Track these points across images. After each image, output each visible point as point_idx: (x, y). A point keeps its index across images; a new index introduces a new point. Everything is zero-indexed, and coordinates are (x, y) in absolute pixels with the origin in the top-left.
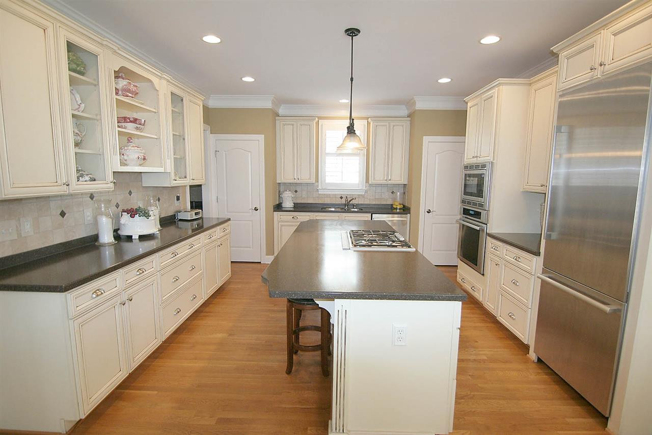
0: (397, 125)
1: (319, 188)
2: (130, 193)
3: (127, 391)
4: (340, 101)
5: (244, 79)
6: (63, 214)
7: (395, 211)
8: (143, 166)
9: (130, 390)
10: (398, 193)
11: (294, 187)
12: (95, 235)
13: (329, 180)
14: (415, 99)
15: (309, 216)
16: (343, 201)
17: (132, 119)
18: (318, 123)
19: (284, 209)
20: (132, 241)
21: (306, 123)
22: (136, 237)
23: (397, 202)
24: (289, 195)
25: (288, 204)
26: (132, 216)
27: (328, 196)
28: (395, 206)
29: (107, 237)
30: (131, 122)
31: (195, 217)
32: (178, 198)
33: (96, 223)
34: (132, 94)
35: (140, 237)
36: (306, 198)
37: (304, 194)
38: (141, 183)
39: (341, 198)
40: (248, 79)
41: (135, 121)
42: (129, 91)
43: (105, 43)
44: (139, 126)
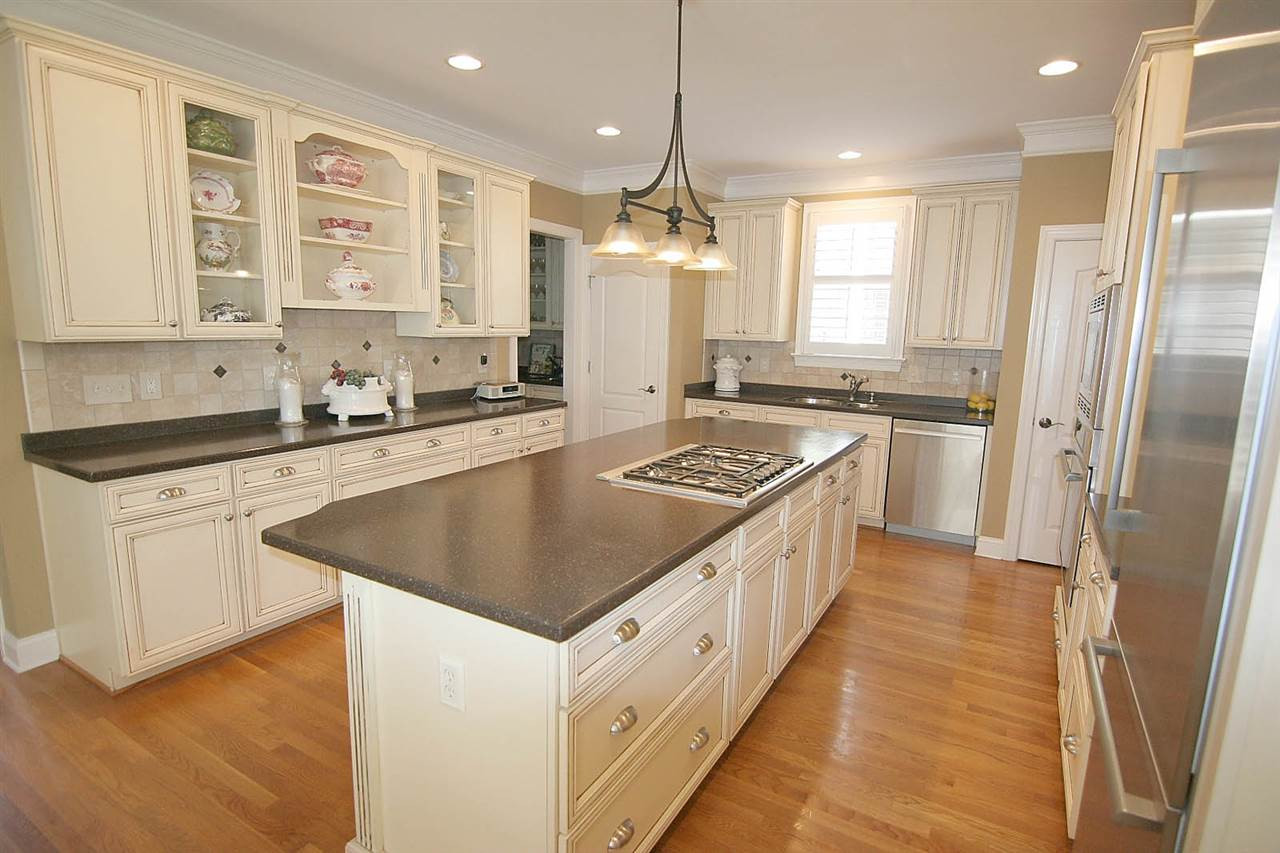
0: (985, 203)
1: (797, 353)
2: (367, 346)
3: (238, 658)
4: (842, 156)
5: (600, 131)
6: (220, 372)
7: (972, 415)
8: (371, 301)
9: (244, 658)
10: (985, 373)
11: (745, 349)
12: (275, 410)
13: (816, 336)
14: (1021, 131)
15: (751, 411)
16: (846, 385)
17: (340, 222)
18: (800, 212)
19: (717, 395)
20: (337, 425)
21: (764, 212)
22: (344, 417)
23: (978, 394)
24: (728, 366)
25: (727, 384)
26: (340, 384)
27: (814, 371)
28: (972, 405)
29: (292, 414)
30: (339, 226)
31: (502, 395)
32: (484, 361)
33: (277, 391)
34: (351, 179)
35: (351, 417)
36: (765, 373)
37: (765, 365)
38: (393, 330)
39: (844, 377)
40: (608, 131)
41: (346, 224)
42: (340, 173)
43: (267, 98)
44: (355, 232)
